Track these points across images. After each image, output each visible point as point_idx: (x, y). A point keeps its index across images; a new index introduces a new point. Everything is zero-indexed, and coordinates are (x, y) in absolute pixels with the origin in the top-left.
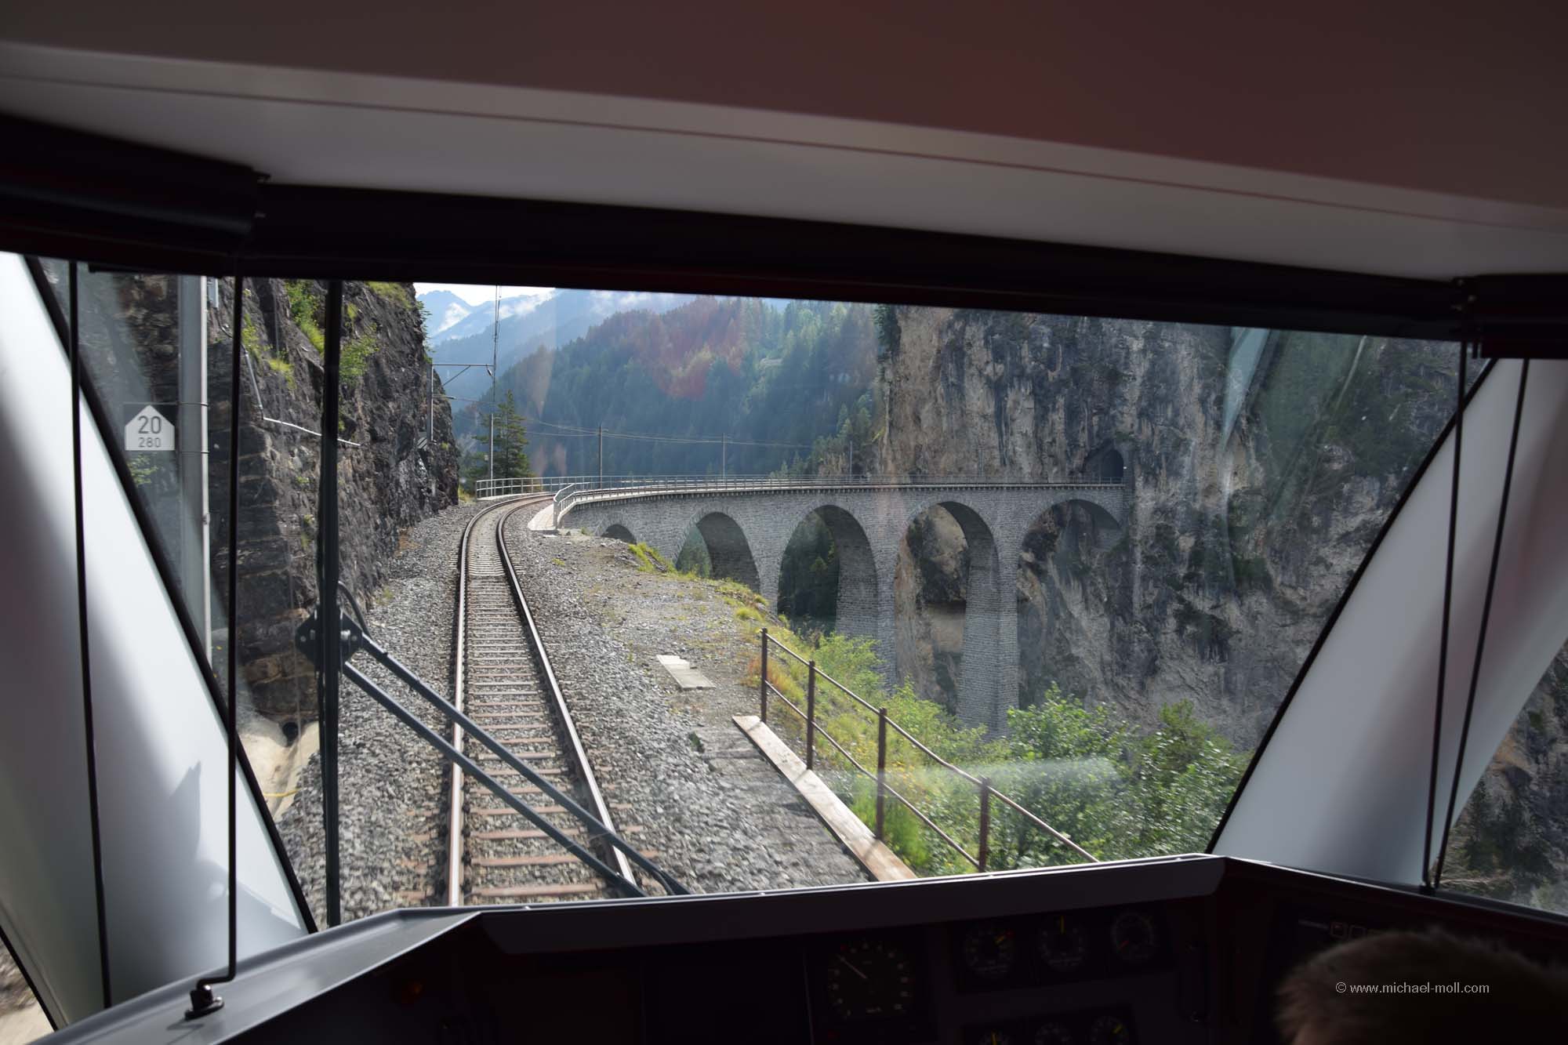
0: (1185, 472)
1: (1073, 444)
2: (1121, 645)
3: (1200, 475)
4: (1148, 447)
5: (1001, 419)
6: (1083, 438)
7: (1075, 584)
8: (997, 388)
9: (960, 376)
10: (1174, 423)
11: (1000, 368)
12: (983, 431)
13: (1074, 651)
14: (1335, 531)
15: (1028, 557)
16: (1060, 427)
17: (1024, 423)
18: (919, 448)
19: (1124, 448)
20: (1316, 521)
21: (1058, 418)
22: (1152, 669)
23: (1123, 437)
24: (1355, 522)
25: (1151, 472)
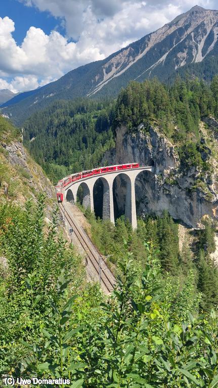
0: (164, 165)
1: (146, 159)
2: (154, 195)
3: (167, 165)
4: (158, 159)
5: (133, 153)
6: (147, 158)
7: (146, 184)
8: (133, 148)
9: (127, 145)
10: (162, 156)
11: (133, 144)
12: (131, 155)
13: (146, 195)
14: (189, 175)
15: (139, 179)
16: (143, 155)
17: (137, 154)
18: (120, 157)
19: (155, 160)
20: (186, 174)
21: (143, 154)
22: (159, 198)
23: (154, 157)
24: (191, 174)
25: (159, 164)
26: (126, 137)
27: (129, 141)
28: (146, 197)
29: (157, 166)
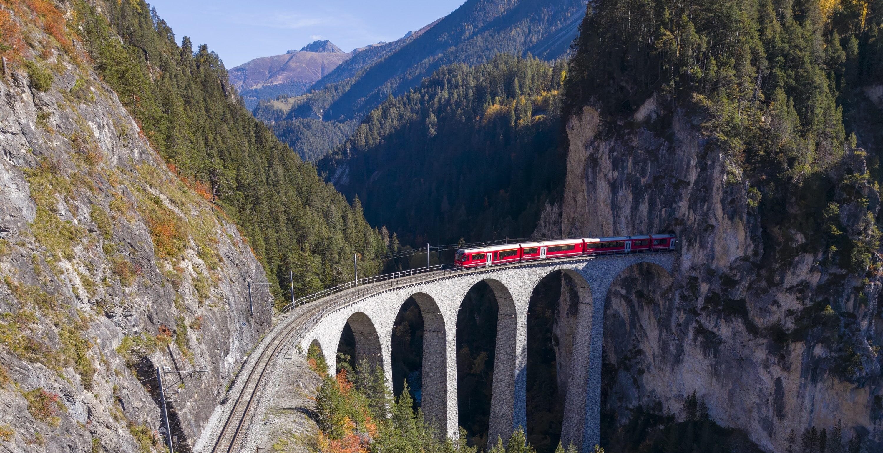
0: (709, 246)
1: (651, 224)
2: (664, 347)
4: (691, 229)
6: (656, 221)
8: (614, 186)
9: (595, 178)
10: (707, 215)
11: (616, 174)
12: (604, 212)
14: (786, 285)
15: (623, 292)
16: (645, 214)
17: (627, 210)
18: (575, 219)
19: (678, 229)
21: (644, 208)
22: (678, 360)
23: (678, 222)
24: (797, 280)
25: (691, 244)
26: (597, 150)
27: (605, 162)
28: (640, 352)
29: (684, 251)
